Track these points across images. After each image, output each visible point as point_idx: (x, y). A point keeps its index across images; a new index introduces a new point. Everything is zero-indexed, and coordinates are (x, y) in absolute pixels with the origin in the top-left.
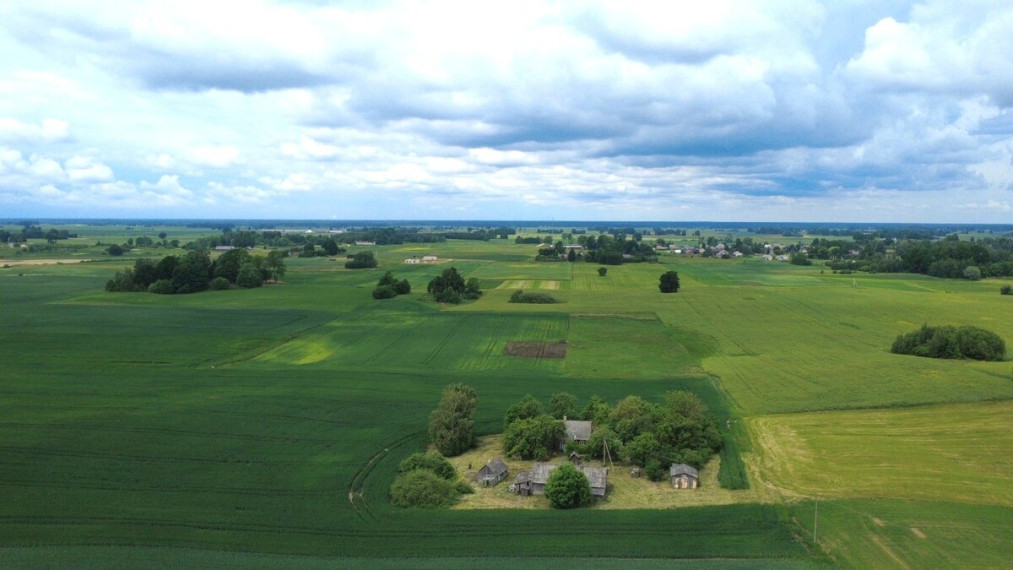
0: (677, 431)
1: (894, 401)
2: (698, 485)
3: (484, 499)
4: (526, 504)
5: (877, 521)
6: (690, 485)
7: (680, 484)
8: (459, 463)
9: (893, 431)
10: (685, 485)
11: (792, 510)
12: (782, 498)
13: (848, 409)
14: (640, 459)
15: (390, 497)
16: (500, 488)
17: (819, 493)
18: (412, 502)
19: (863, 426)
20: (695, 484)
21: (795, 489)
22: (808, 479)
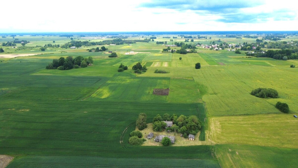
0: (191, 126)
1: (245, 113)
2: (194, 140)
3: (149, 143)
4: (157, 145)
5: (230, 150)
6: (193, 139)
7: (190, 139)
8: (143, 132)
9: (242, 123)
10: (191, 140)
11: (213, 147)
12: (212, 143)
13: (234, 115)
14: (183, 132)
15: (129, 142)
16: (152, 140)
17: (220, 142)
18: (134, 144)
19: (235, 121)
20: (194, 139)
21: (215, 141)
22: (218, 138)
